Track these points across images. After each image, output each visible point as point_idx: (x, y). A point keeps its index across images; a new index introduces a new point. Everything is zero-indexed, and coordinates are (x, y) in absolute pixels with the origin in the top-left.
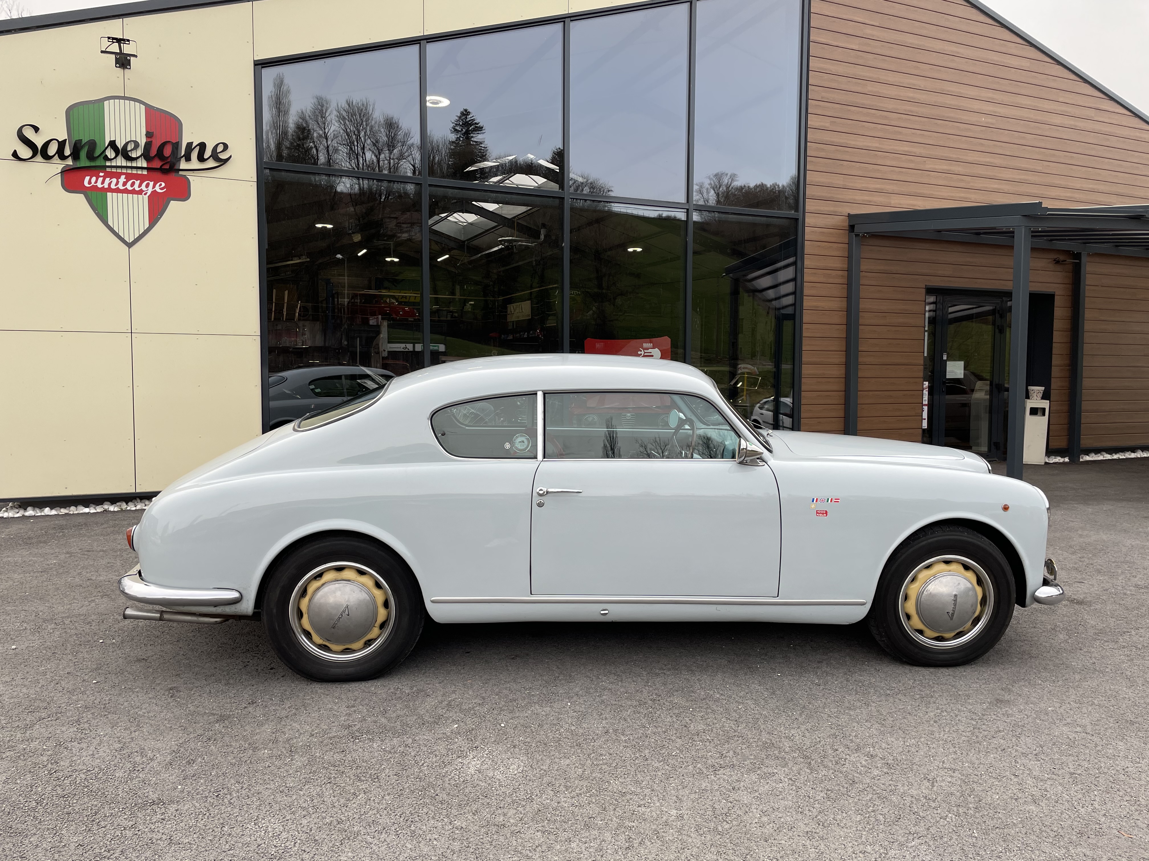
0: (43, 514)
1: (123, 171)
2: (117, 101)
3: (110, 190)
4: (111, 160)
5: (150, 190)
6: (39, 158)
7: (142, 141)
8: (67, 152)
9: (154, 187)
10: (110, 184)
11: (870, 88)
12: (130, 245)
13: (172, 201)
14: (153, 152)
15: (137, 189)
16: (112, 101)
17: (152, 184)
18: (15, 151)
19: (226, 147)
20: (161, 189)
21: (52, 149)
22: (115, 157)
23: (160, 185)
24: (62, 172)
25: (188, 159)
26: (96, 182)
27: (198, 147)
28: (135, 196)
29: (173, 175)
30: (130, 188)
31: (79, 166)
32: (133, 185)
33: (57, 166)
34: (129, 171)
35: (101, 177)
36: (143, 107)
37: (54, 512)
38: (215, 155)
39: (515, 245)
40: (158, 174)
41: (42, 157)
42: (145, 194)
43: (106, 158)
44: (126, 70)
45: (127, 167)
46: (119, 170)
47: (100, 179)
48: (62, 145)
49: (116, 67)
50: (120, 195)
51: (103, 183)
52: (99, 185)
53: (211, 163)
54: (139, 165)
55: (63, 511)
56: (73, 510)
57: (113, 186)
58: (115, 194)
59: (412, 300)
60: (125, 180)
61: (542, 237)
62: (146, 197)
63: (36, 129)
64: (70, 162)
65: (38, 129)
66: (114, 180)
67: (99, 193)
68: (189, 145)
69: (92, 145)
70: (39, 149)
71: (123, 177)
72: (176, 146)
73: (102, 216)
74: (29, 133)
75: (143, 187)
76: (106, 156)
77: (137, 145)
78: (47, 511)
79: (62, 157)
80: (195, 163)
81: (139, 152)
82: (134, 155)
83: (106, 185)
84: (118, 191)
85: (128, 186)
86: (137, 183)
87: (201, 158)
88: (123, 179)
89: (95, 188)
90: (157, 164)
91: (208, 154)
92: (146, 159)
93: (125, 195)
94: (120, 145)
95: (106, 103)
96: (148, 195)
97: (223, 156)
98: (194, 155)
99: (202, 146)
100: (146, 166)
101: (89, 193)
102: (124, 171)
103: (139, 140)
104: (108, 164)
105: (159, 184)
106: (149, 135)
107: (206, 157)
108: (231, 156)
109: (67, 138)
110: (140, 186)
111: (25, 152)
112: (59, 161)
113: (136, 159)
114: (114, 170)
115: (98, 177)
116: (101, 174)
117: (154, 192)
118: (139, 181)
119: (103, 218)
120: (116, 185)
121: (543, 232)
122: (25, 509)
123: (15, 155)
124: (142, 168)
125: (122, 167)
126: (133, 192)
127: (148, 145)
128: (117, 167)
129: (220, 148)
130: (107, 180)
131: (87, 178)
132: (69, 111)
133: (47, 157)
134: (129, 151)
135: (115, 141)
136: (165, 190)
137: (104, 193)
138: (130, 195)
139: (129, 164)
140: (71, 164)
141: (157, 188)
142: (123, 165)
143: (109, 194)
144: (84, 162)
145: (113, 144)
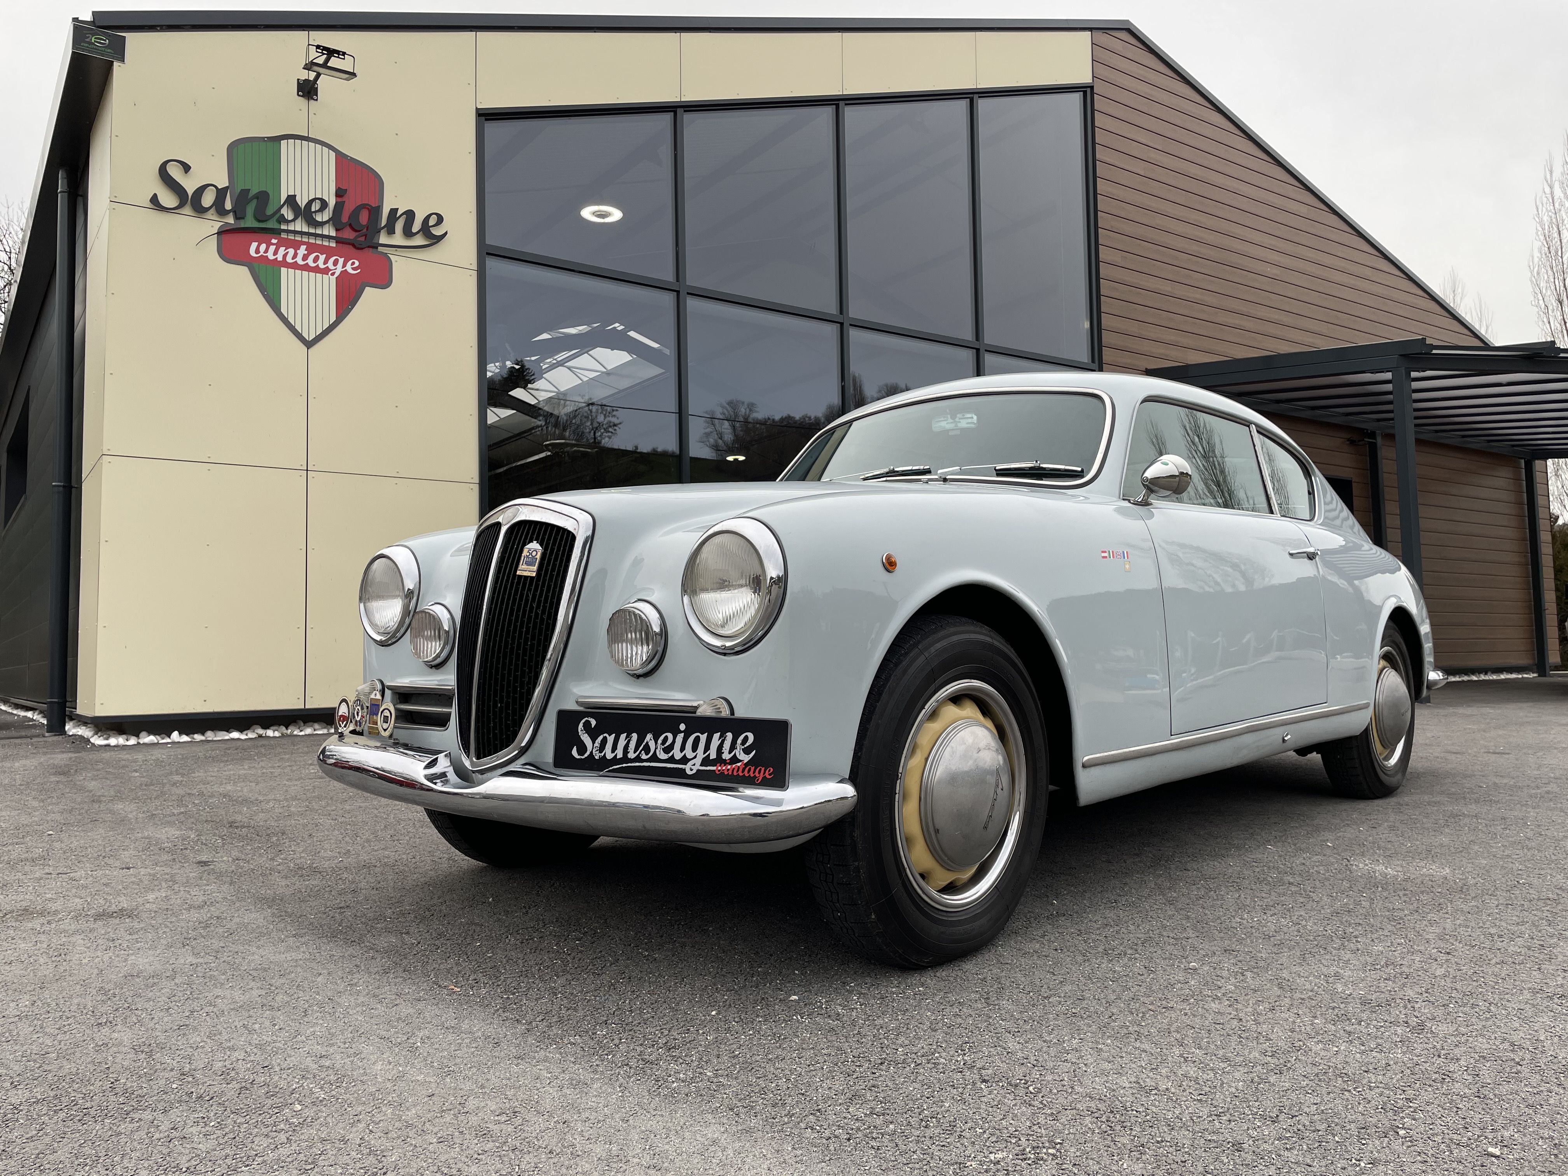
1: (303, 240)
2: (298, 142)
3: (284, 264)
4: (288, 222)
5: (339, 269)
6: (187, 210)
7: (331, 200)
8: (228, 206)
9: (344, 265)
10: (285, 256)
11: (1160, 221)
12: (309, 344)
13: (367, 288)
14: (345, 217)
15: (322, 266)
16: (291, 141)
17: (341, 260)
18: (155, 195)
19: (440, 219)
20: (354, 269)
21: (208, 199)
22: (294, 220)
23: (353, 263)
24: (219, 233)
25: (391, 231)
26: (266, 251)
27: (405, 216)
28: (319, 275)
29: (370, 251)
30: (312, 265)
31: (243, 226)
32: (316, 260)
33: (212, 225)
34: (312, 241)
35: (273, 244)
36: (333, 155)
38: (425, 229)
40: (350, 249)
41: (193, 208)
42: (333, 274)
43: (282, 220)
44: (312, 102)
45: (309, 234)
46: (298, 238)
47: (272, 248)
48: (221, 193)
49: (298, 96)
50: (298, 272)
51: (275, 253)
52: (271, 256)
53: (419, 241)
54: (326, 232)
57: (289, 259)
58: (291, 271)
60: (306, 252)
62: (333, 279)
63: (186, 168)
64: (230, 220)
65: (190, 168)
66: (291, 251)
67: (270, 268)
68: (394, 211)
69: (263, 198)
70: (190, 196)
71: (303, 247)
72: (376, 211)
73: (273, 300)
74: (175, 172)
75: (330, 264)
76: (282, 216)
77: (324, 204)
79: (221, 212)
81: (327, 215)
82: (319, 218)
83: (280, 257)
84: (295, 266)
85: (310, 261)
86: (322, 257)
87: (408, 233)
88: (302, 251)
89: (264, 260)
90: (349, 234)
91: (416, 227)
92: (334, 225)
93: (305, 273)
94: (302, 201)
95: (284, 143)
96: (336, 275)
97: (437, 232)
98: (399, 226)
99: (410, 215)
100: (334, 235)
101: (256, 265)
102: (305, 240)
103: (326, 198)
104: (283, 227)
105: (351, 262)
106: (340, 193)
107: (415, 229)
108: (446, 233)
109: (229, 185)
110: (325, 262)
111: (168, 199)
112: (216, 217)
113: (322, 224)
114: (291, 237)
115: (269, 245)
116: (274, 241)
117: (344, 273)
118: (325, 255)
119: (274, 302)
120: (293, 259)
123: (155, 201)
124: (329, 237)
125: (302, 233)
126: (317, 270)
127: (339, 207)
128: (295, 232)
129: (432, 221)
130: (282, 250)
131: (254, 245)
132: (233, 148)
133: (199, 210)
134: (314, 212)
135: (295, 196)
136: (359, 271)
137: (276, 268)
138: (312, 274)
139: (312, 231)
140: (233, 222)
141: (349, 268)
142: (303, 230)
143: (284, 270)
144: (250, 222)
145: (291, 200)
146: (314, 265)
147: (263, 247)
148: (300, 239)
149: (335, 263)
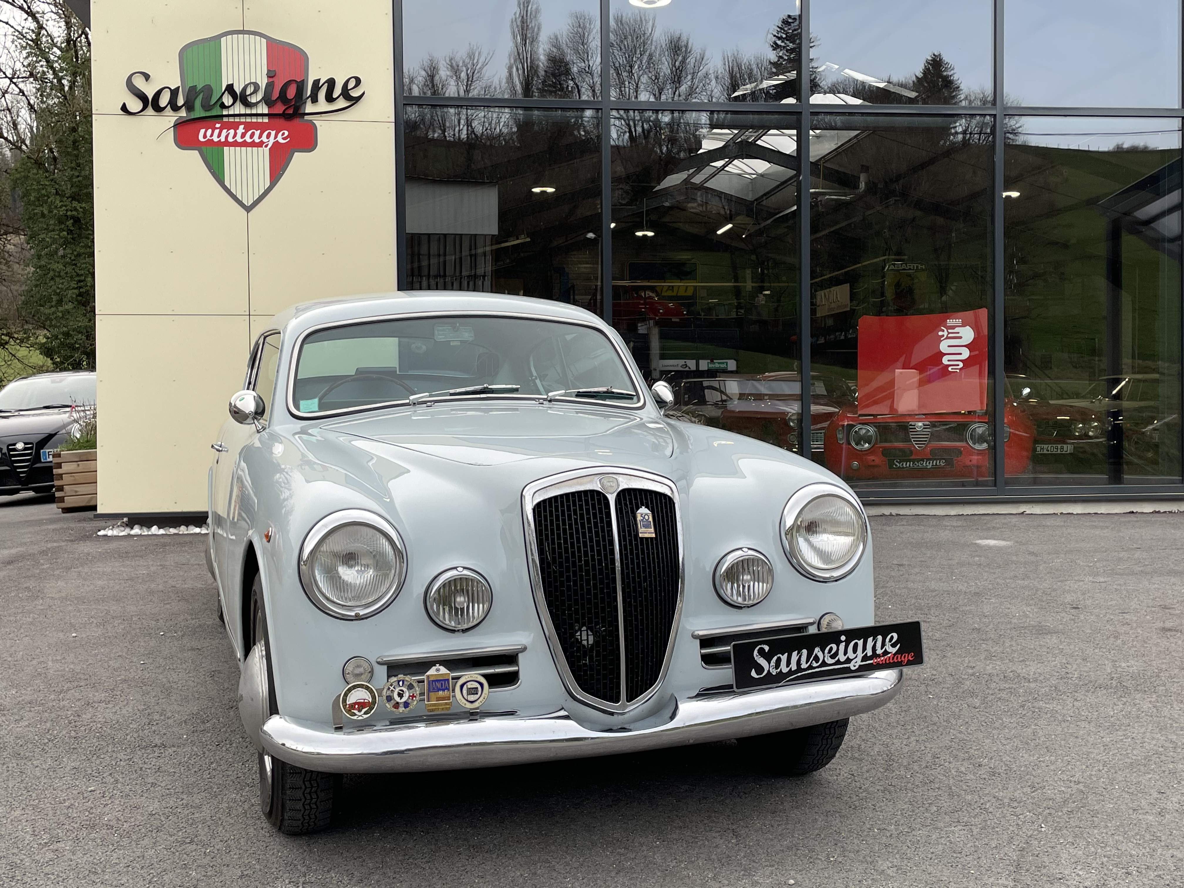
0: (150, 533)
1: (242, 120)
2: (235, 36)
3: (227, 143)
4: (229, 107)
5: (272, 140)
7: (263, 82)
8: (181, 101)
9: (276, 137)
10: (227, 137)
12: (248, 209)
13: (296, 153)
14: (276, 95)
15: (257, 140)
16: (229, 37)
17: (273, 133)
18: (124, 105)
19: (358, 81)
20: (284, 139)
21: (164, 100)
22: (233, 104)
23: (283, 134)
24: (175, 126)
25: (314, 99)
26: (212, 135)
27: (326, 84)
28: (255, 149)
29: (297, 121)
30: (249, 140)
31: (193, 117)
32: (252, 136)
33: (170, 119)
34: (248, 120)
35: (217, 128)
36: (264, 41)
37: (162, 532)
38: (345, 93)
39: (821, 201)
40: (281, 121)
41: (153, 109)
42: (266, 146)
43: (223, 106)
45: (245, 115)
46: (237, 120)
47: (217, 132)
48: (174, 93)
50: (238, 149)
51: (219, 135)
52: (215, 139)
53: (342, 103)
54: (260, 112)
55: (173, 531)
56: (183, 530)
57: (230, 139)
58: (232, 148)
59: (682, 293)
60: (244, 131)
61: (862, 185)
62: (267, 150)
63: (147, 77)
64: (183, 113)
65: (149, 76)
66: (232, 132)
67: (215, 148)
68: (316, 82)
69: (208, 90)
70: (150, 100)
71: (241, 127)
72: (301, 86)
73: (218, 175)
74: (139, 83)
75: (264, 138)
76: (223, 103)
77: (257, 87)
78: (154, 530)
79: (175, 108)
80: (322, 105)
81: (260, 96)
82: (253, 100)
83: (223, 139)
84: (235, 144)
85: (247, 138)
86: (257, 133)
87: (330, 99)
88: (241, 129)
89: (210, 142)
90: (279, 109)
91: (337, 91)
92: (267, 103)
93: (244, 149)
94: (238, 89)
95: (223, 40)
96: (269, 146)
97: (355, 94)
98: (322, 95)
99: (331, 83)
100: (267, 112)
101: (204, 148)
102: (243, 120)
103: (259, 82)
104: (225, 112)
105: (282, 132)
106: (271, 75)
107: (335, 95)
108: (364, 93)
109: (180, 85)
110: (260, 137)
111: (135, 105)
112: (172, 113)
114: (231, 119)
115: (214, 129)
116: (218, 125)
117: (276, 143)
118: (259, 131)
119: (219, 178)
120: (233, 138)
121: (863, 178)
122: (132, 528)
123: (124, 108)
124: (263, 115)
125: (240, 115)
126: (253, 144)
127: (270, 86)
128: (234, 116)
129: (351, 84)
130: (224, 132)
131: (202, 131)
132: (182, 53)
133: (158, 109)
134: (249, 95)
135: (233, 84)
136: (289, 139)
137: (220, 148)
138: (249, 149)
139: (248, 111)
140: (185, 115)
141: (280, 139)
142: (242, 113)
143: (226, 149)
144: (199, 112)
145: (230, 89)
146: (251, 140)
147: (209, 131)
148: (238, 120)
149: (268, 136)
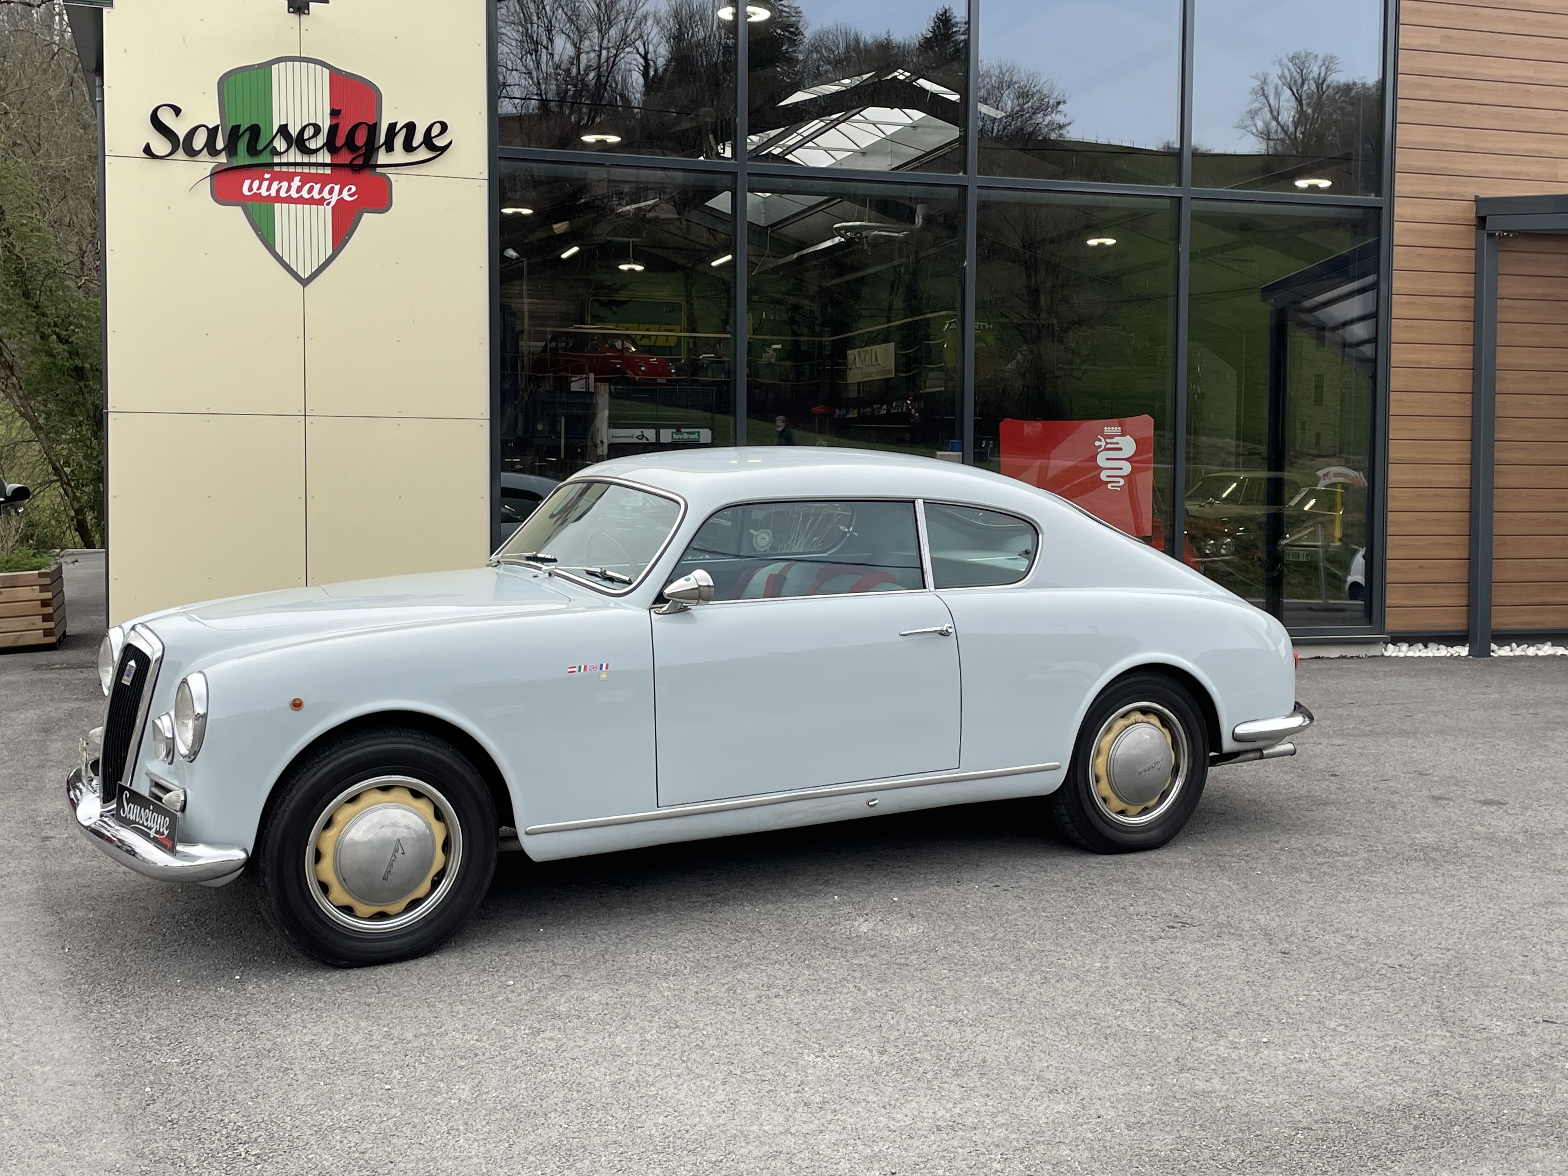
1: (297, 171)
2: (290, 64)
3: (278, 199)
4: (280, 154)
5: (335, 197)
6: (180, 154)
7: (326, 123)
8: (220, 144)
9: (340, 193)
10: (278, 190)
12: (305, 282)
13: (365, 215)
14: (340, 140)
15: (317, 197)
16: (282, 64)
17: (337, 188)
18: (148, 145)
19: (444, 127)
20: (350, 195)
21: (200, 141)
22: (287, 151)
23: (350, 189)
24: (213, 174)
25: (390, 148)
26: (259, 188)
27: (405, 129)
28: (314, 207)
29: (368, 174)
30: (306, 196)
31: (235, 165)
32: (310, 190)
33: (205, 165)
34: (306, 170)
35: (267, 179)
36: (326, 72)
38: (428, 141)
40: (346, 174)
41: (185, 152)
42: (328, 204)
43: (275, 152)
44: (303, 17)
45: (302, 164)
46: (292, 169)
47: (266, 183)
48: (212, 133)
49: (289, 12)
50: (292, 206)
51: (269, 189)
52: (264, 192)
53: (423, 154)
54: (320, 161)
57: (283, 194)
58: (285, 206)
62: (329, 209)
63: (177, 111)
64: (223, 159)
65: (180, 111)
66: (285, 184)
67: (264, 205)
68: (392, 126)
69: (255, 132)
70: (181, 140)
71: (297, 179)
72: (373, 129)
73: (267, 239)
74: (166, 117)
75: (325, 194)
76: (274, 148)
77: (317, 129)
79: (213, 152)
80: (399, 155)
81: (321, 140)
82: (312, 145)
83: (273, 193)
84: (289, 200)
85: (304, 193)
86: (317, 187)
87: (408, 147)
88: (297, 182)
89: (257, 197)
90: (345, 157)
91: (418, 139)
92: (329, 151)
93: (300, 206)
94: (294, 131)
95: (274, 68)
96: (332, 204)
97: (439, 142)
98: (399, 142)
99: (411, 128)
100: (330, 162)
101: (249, 204)
102: (299, 170)
103: (320, 123)
104: (276, 160)
105: (347, 188)
106: (334, 113)
107: (415, 144)
108: (451, 143)
109: (219, 123)
110: (320, 192)
111: (161, 146)
112: (208, 158)
113: (316, 151)
114: (284, 169)
115: (262, 180)
116: (267, 176)
117: (341, 201)
119: (268, 241)
120: (287, 192)
123: (147, 150)
124: (324, 165)
125: (295, 164)
126: (312, 201)
127: (333, 130)
128: (288, 164)
129: (436, 130)
130: (275, 185)
131: (247, 183)
132: (222, 82)
133: (192, 153)
134: (307, 139)
135: (287, 125)
136: (356, 196)
137: (270, 205)
138: (307, 207)
139: (306, 160)
140: (225, 161)
141: (345, 195)
142: (298, 161)
143: (277, 206)
144: (243, 158)
145: (284, 130)
146: (309, 196)
147: (256, 184)
